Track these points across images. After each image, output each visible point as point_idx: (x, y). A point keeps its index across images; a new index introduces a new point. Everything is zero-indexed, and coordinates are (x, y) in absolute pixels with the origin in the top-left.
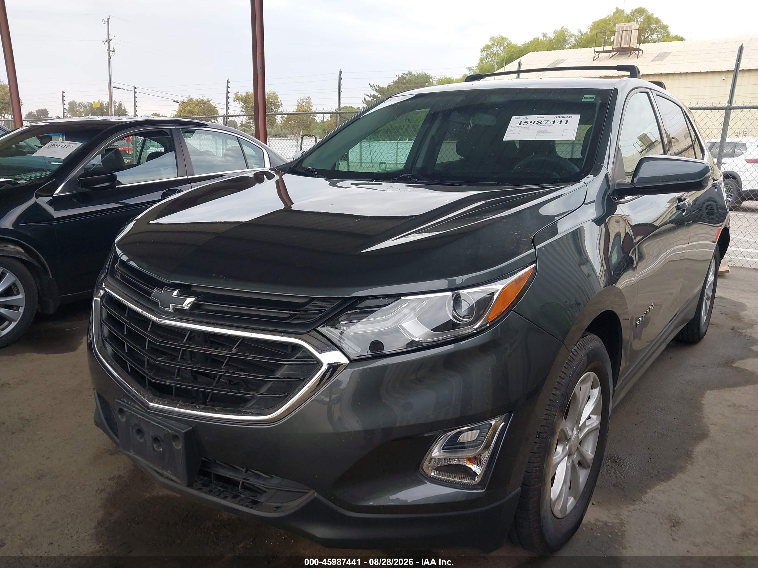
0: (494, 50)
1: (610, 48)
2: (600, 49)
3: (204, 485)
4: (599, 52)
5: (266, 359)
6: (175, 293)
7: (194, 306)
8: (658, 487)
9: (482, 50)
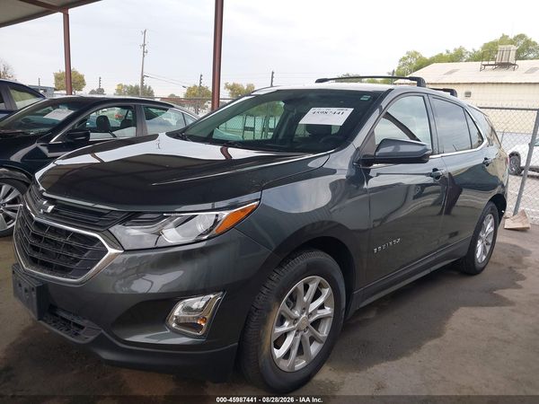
0: (409, 61)
1: (493, 63)
2: (486, 63)
3: (54, 322)
4: (485, 65)
5: (81, 245)
6: (45, 202)
7: (53, 211)
8: (383, 364)
9: (401, 61)
